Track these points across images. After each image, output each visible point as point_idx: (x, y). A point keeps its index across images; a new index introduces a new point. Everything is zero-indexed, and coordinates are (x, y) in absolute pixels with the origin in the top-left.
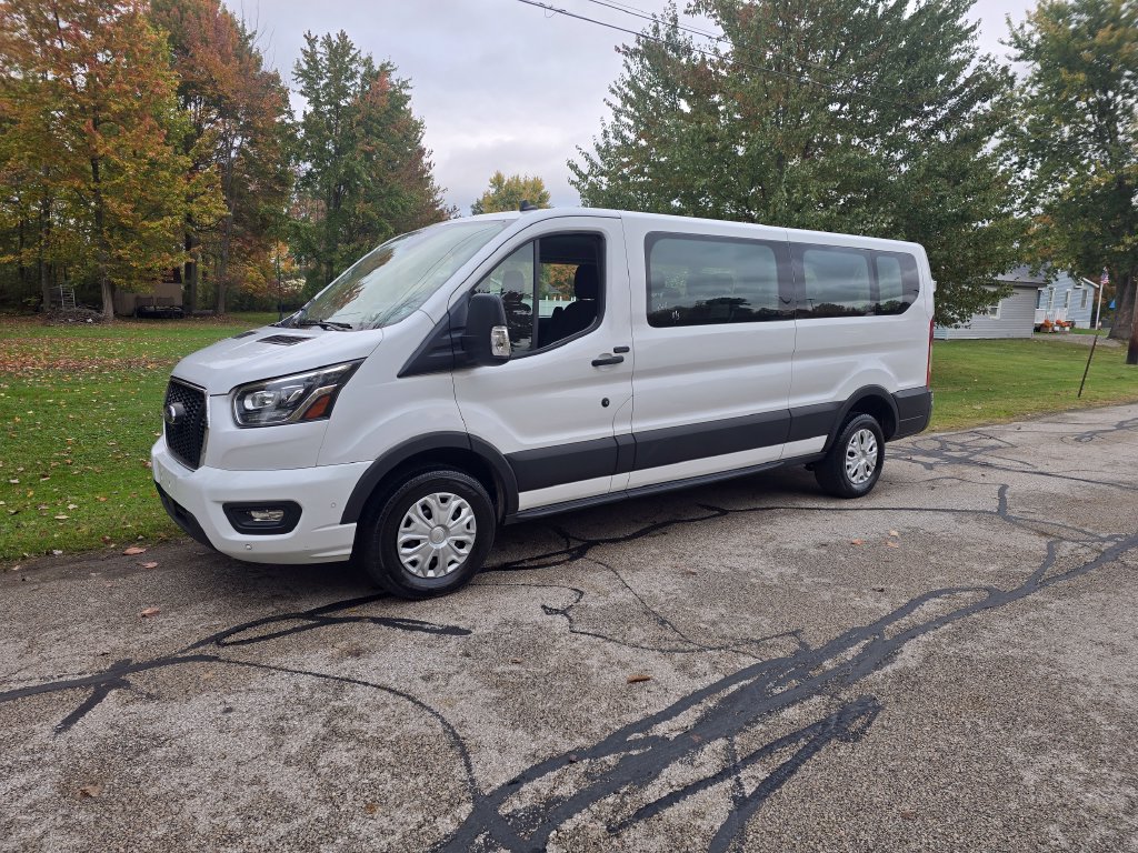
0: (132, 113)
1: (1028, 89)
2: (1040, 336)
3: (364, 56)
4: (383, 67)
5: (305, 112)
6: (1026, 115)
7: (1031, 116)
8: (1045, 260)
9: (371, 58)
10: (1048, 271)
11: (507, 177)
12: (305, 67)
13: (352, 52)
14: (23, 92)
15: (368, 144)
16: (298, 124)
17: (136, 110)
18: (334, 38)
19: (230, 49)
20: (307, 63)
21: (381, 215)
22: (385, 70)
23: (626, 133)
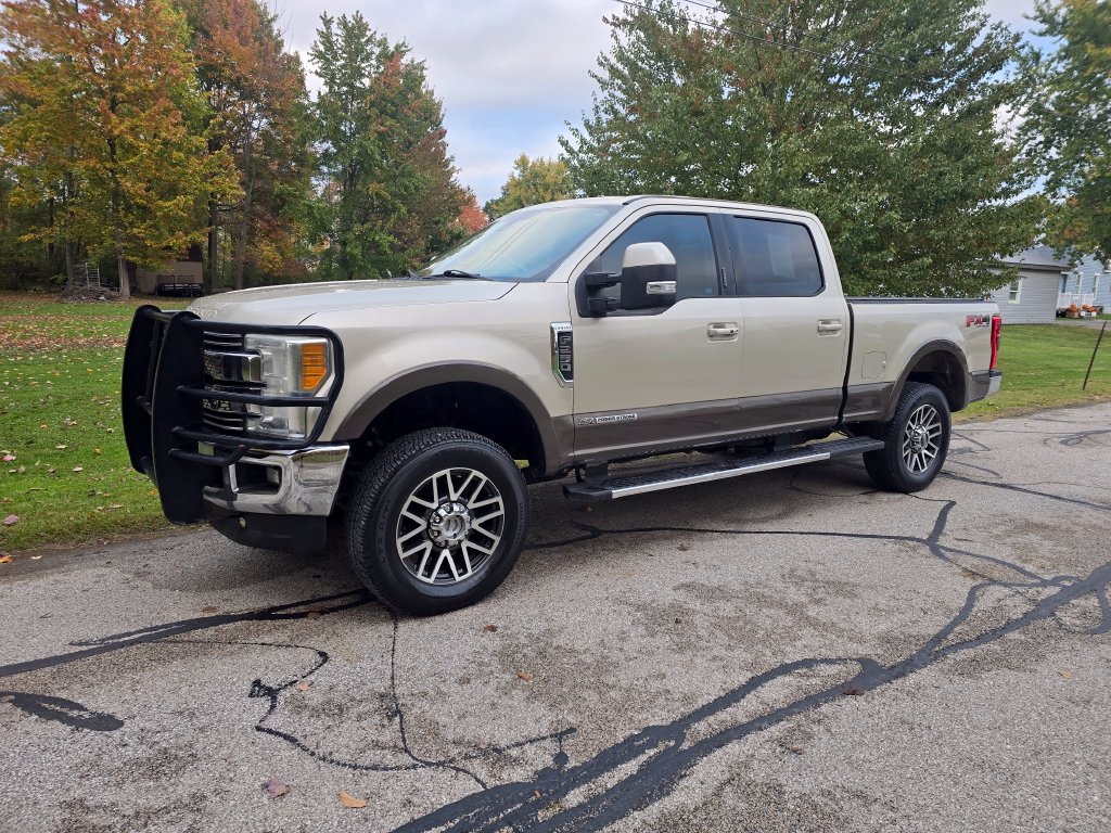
0: (147, 93)
1: (1054, 65)
2: (1062, 322)
3: (378, 37)
4: (397, 47)
5: (319, 93)
6: (1051, 92)
7: (1056, 94)
8: (1070, 242)
9: (385, 39)
10: (1073, 255)
11: (532, 159)
12: (322, 48)
13: (368, 33)
14: (40, 73)
15: (382, 124)
16: (313, 104)
17: (150, 91)
18: (349, 18)
19: (249, 31)
20: (323, 43)
21: (394, 195)
22: (400, 51)
23: (618, 107)
